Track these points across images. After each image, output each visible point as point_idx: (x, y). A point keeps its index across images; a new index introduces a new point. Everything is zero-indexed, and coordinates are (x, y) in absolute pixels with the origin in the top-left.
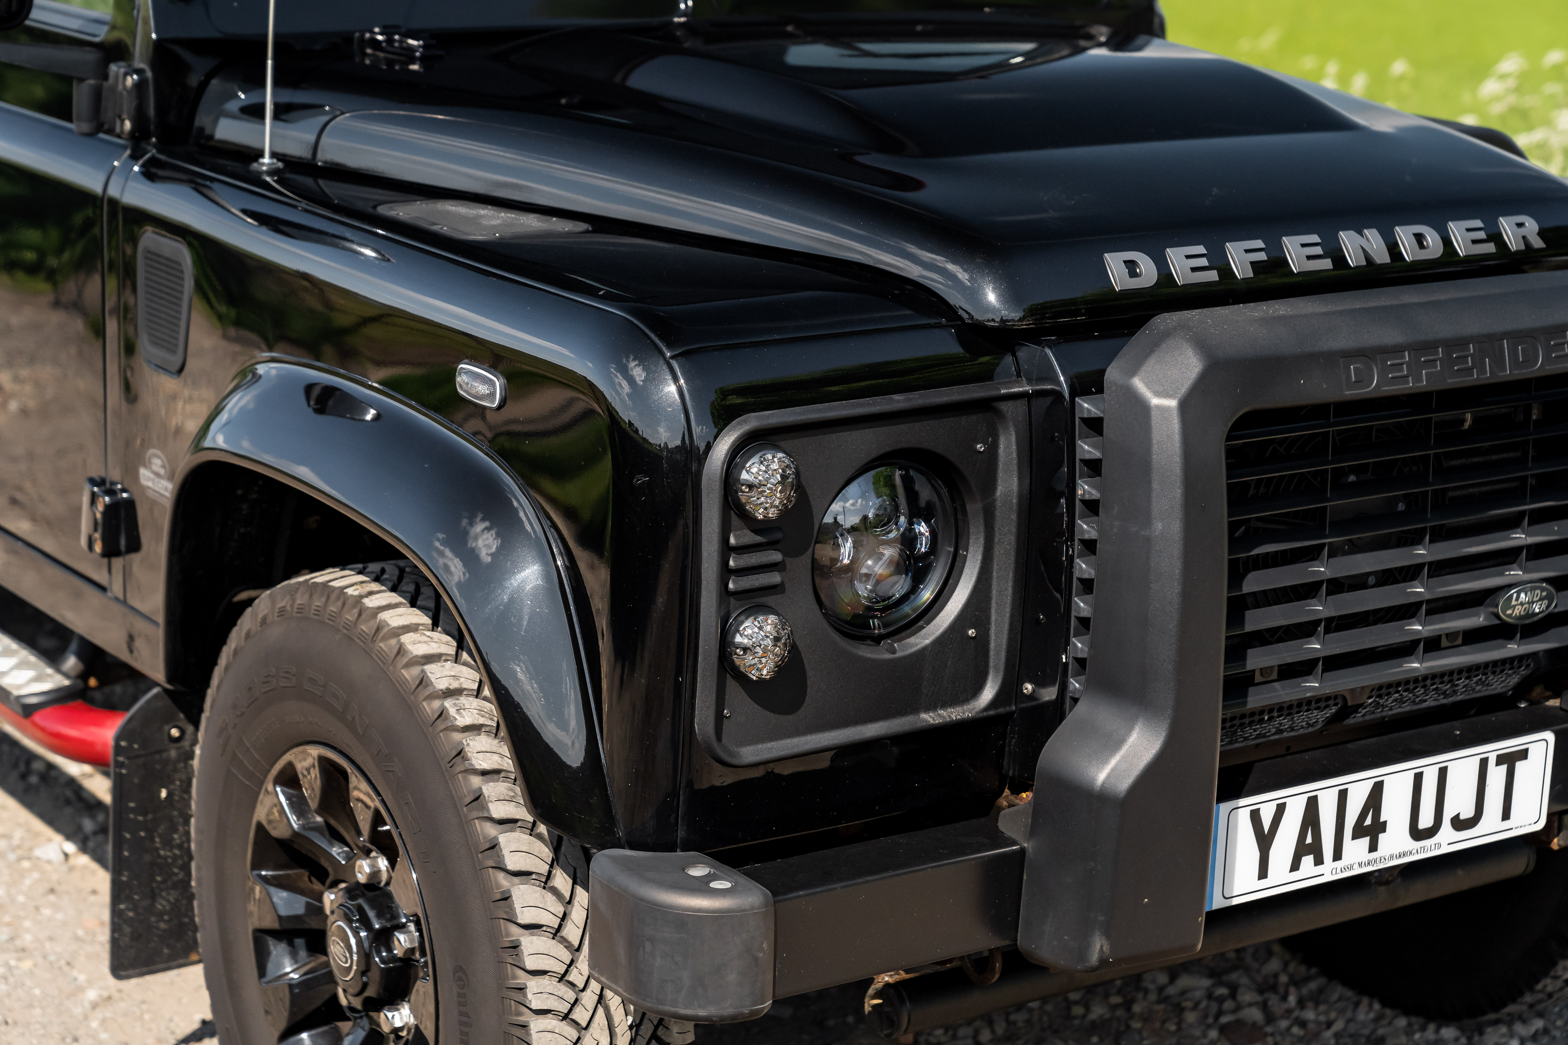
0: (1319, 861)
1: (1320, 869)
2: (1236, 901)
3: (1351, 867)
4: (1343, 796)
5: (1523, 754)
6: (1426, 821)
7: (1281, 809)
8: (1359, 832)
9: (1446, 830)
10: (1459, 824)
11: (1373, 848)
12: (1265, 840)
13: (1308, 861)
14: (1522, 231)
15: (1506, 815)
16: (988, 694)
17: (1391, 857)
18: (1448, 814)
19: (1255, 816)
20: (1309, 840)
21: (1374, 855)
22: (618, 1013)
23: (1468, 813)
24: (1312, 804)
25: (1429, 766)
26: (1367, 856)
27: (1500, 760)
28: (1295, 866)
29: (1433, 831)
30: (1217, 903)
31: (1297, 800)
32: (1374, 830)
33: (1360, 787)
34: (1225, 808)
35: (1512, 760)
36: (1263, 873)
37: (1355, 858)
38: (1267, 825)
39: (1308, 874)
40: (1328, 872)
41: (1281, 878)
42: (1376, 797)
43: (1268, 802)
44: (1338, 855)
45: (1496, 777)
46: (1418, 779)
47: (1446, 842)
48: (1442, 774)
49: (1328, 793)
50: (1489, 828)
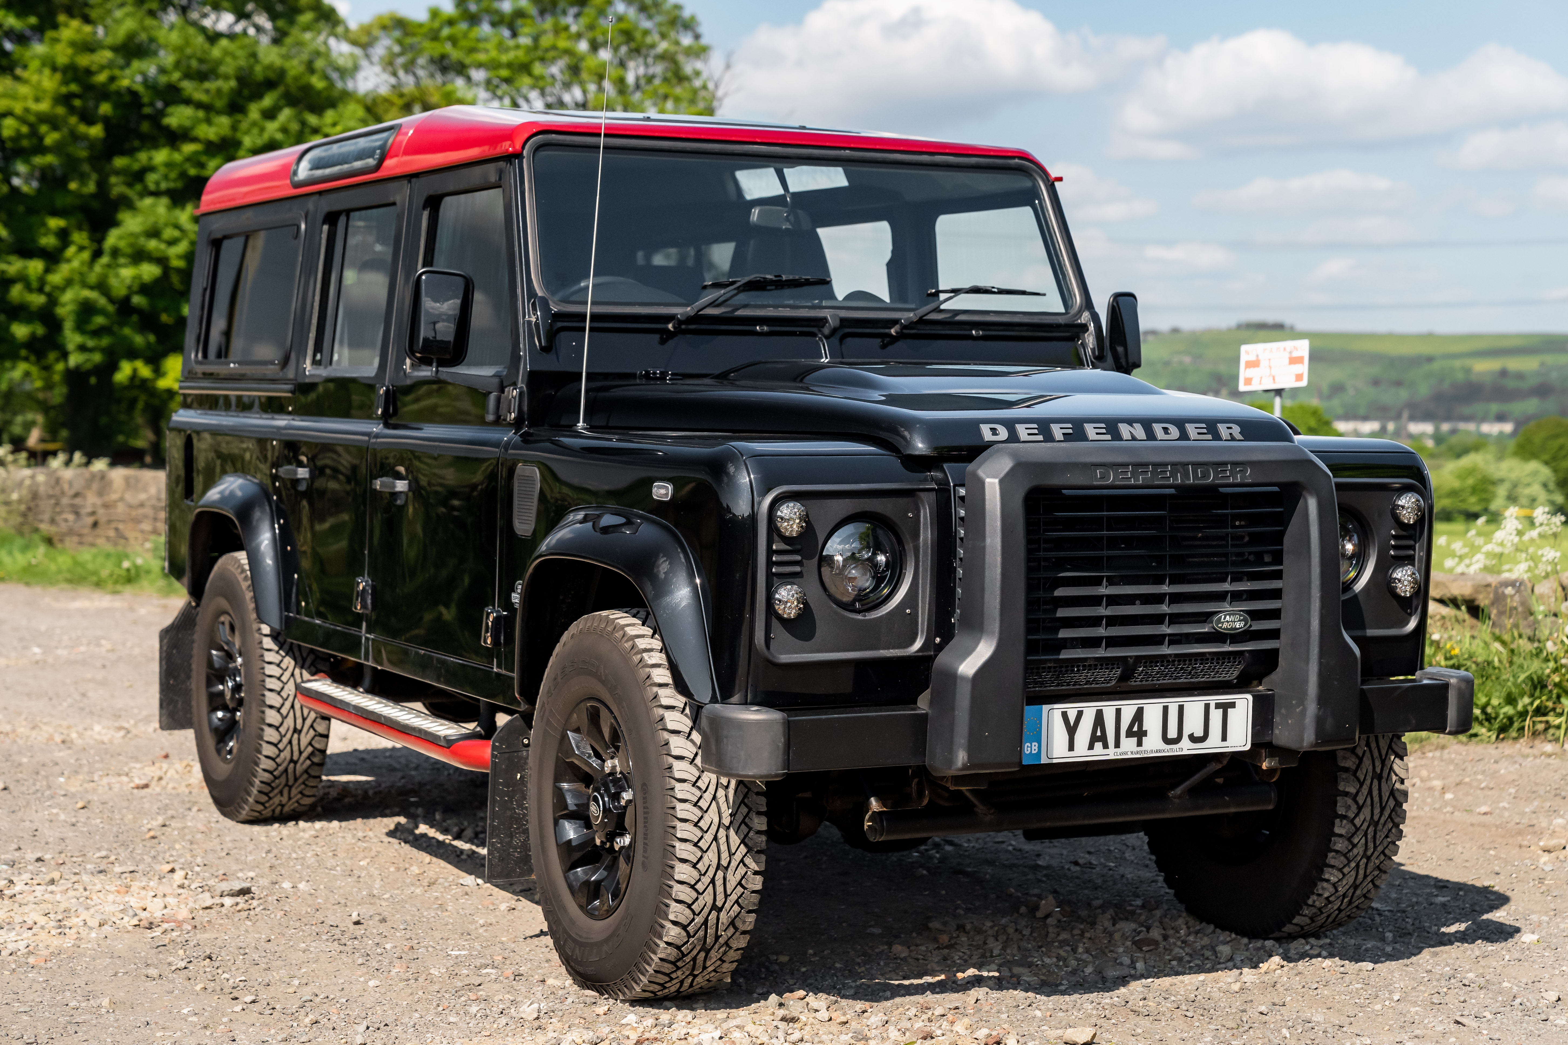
0: (1106, 746)
1: (1106, 751)
2: (1055, 761)
3: (1126, 753)
4: (1118, 712)
5: (1233, 705)
6: (1172, 733)
7: (1080, 714)
8: (1130, 733)
9: (1185, 740)
10: (1193, 739)
11: (1140, 744)
12: (1071, 730)
13: (1098, 745)
14: (1230, 431)
15: (1224, 738)
16: (918, 645)
17: (1152, 751)
18: (1186, 733)
19: (1065, 715)
20: (1099, 734)
21: (1140, 749)
22: (724, 807)
23: (1199, 733)
24: (1100, 714)
25: (1173, 704)
26: (1136, 749)
27: (1218, 706)
28: (1091, 747)
29: (1177, 741)
30: (1044, 760)
31: (1089, 710)
32: (1139, 734)
33: (1129, 709)
34: (1045, 708)
35: (1225, 707)
36: (1071, 748)
37: (1129, 749)
38: (1072, 722)
39: (1099, 753)
40: (1112, 754)
41: (1082, 752)
42: (1139, 716)
43: (1072, 709)
44: (1117, 745)
45: (1216, 716)
46: (1166, 709)
47: (1186, 748)
48: (1181, 709)
49: (1109, 709)
50: (1213, 745)
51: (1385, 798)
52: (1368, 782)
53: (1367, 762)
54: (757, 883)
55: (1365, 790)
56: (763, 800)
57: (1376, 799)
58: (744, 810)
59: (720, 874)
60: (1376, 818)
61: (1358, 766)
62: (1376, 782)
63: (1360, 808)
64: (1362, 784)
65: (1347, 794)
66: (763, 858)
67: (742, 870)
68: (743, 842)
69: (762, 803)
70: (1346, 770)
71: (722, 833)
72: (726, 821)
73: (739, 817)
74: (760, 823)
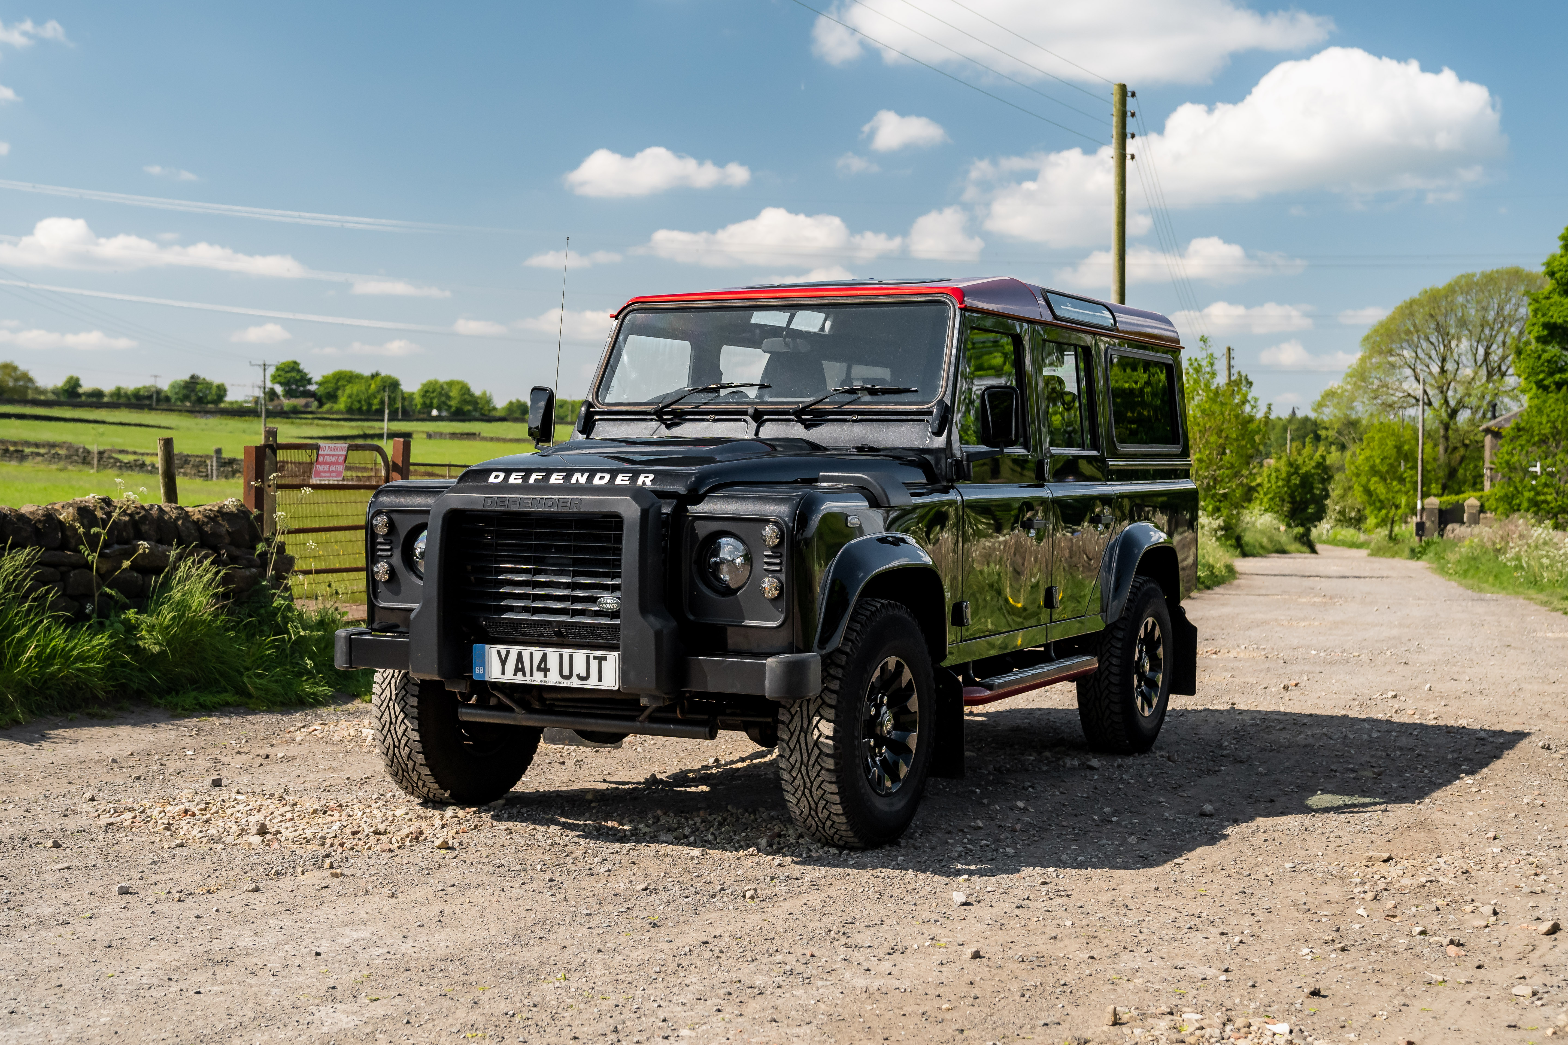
0: (524, 675)
1: (524, 678)
2: (494, 680)
3: (538, 681)
4: (532, 654)
5: (605, 659)
6: (566, 672)
7: (508, 653)
8: (539, 669)
9: (574, 678)
10: (578, 676)
11: (545, 676)
12: (503, 662)
13: (520, 674)
15: (600, 680)
18: (575, 673)
19: (499, 652)
20: (520, 666)
21: (546, 679)
23: (584, 674)
24: (520, 655)
25: (566, 653)
26: (543, 679)
27: (595, 658)
28: (515, 674)
29: (570, 677)
30: (487, 679)
31: (514, 650)
32: (546, 670)
33: (538, 652)
34: (487, 646)
35: (601, 659)
36: (503, 673)
37: (538, 678)
38: (503, 657)
39: (520, 679)
40: (528, 680)
41: (510, 677)
42: (544, 658)
43: (503, 649)
44: (532, 675)
45: (594, 664)
46: (561, 656)
47: (574, 683)
48: (571, 657)
49: (526, 651)
50: (593, 683)
51: (810, 747)
52: (797, 733)
53: (797, 719)
54: (416, 736)
55: (794, 739)
56: (417, 689)
57: (803, 746)
58: (403, 692)
59: (392, 727)
60: (805, 760)
61: (791, 721)
62: (803, 735)
63: (792, 751)
64: (792, 734)
65: (783, 740)
66: (416, 722)
67: (403, 727)
68: (402, 710)
69: (416, 690)
70: (783, 723)
71: (391, 704)
72: (393, 697)
73: (400, 696)
74: (414, 702)
